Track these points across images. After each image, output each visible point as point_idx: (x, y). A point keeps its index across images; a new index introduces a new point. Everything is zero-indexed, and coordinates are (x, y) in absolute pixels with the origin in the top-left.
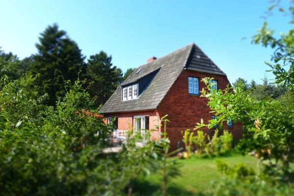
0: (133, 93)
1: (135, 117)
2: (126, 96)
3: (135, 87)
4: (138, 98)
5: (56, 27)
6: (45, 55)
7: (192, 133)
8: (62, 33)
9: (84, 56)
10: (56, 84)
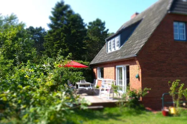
0: (116, 44)
1: (117, 67)
2: (111, 48)
3: (117, 39)
4: (120, 49)
5: (63, 3)
6: (56, 23)
7: (182, 85)
8: (67, 7)
9: (85, 24)
10: (63, 44)
